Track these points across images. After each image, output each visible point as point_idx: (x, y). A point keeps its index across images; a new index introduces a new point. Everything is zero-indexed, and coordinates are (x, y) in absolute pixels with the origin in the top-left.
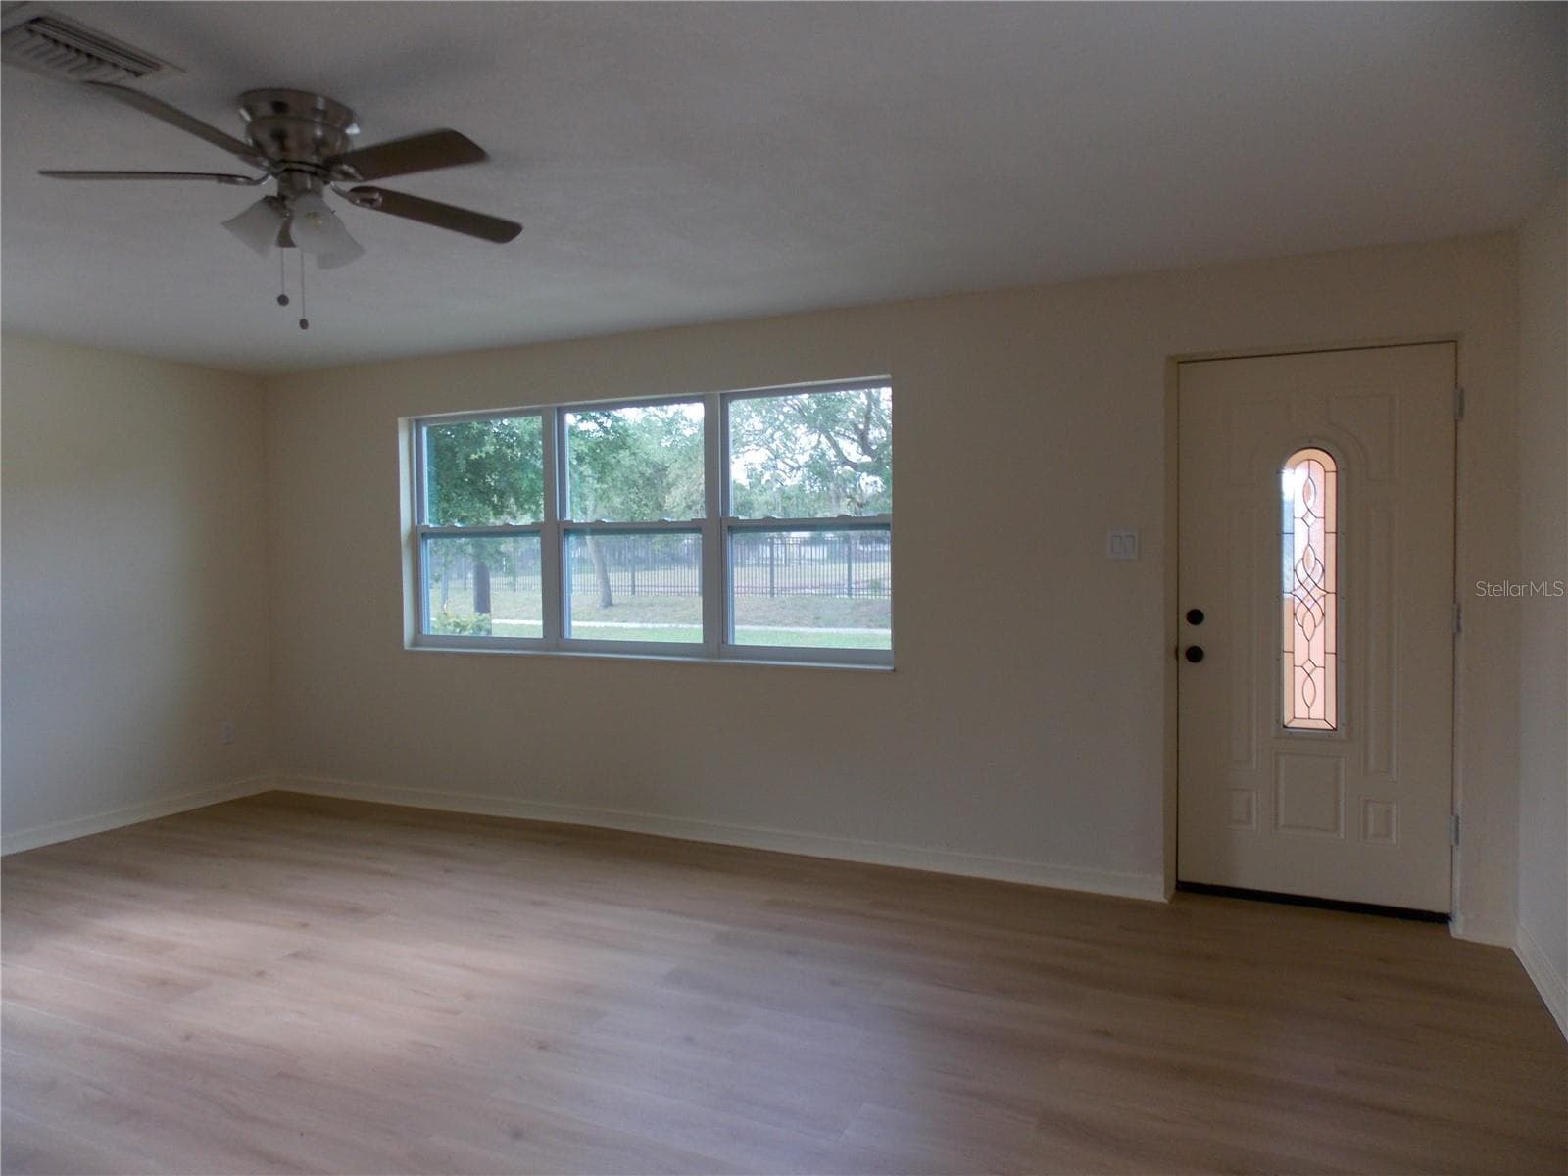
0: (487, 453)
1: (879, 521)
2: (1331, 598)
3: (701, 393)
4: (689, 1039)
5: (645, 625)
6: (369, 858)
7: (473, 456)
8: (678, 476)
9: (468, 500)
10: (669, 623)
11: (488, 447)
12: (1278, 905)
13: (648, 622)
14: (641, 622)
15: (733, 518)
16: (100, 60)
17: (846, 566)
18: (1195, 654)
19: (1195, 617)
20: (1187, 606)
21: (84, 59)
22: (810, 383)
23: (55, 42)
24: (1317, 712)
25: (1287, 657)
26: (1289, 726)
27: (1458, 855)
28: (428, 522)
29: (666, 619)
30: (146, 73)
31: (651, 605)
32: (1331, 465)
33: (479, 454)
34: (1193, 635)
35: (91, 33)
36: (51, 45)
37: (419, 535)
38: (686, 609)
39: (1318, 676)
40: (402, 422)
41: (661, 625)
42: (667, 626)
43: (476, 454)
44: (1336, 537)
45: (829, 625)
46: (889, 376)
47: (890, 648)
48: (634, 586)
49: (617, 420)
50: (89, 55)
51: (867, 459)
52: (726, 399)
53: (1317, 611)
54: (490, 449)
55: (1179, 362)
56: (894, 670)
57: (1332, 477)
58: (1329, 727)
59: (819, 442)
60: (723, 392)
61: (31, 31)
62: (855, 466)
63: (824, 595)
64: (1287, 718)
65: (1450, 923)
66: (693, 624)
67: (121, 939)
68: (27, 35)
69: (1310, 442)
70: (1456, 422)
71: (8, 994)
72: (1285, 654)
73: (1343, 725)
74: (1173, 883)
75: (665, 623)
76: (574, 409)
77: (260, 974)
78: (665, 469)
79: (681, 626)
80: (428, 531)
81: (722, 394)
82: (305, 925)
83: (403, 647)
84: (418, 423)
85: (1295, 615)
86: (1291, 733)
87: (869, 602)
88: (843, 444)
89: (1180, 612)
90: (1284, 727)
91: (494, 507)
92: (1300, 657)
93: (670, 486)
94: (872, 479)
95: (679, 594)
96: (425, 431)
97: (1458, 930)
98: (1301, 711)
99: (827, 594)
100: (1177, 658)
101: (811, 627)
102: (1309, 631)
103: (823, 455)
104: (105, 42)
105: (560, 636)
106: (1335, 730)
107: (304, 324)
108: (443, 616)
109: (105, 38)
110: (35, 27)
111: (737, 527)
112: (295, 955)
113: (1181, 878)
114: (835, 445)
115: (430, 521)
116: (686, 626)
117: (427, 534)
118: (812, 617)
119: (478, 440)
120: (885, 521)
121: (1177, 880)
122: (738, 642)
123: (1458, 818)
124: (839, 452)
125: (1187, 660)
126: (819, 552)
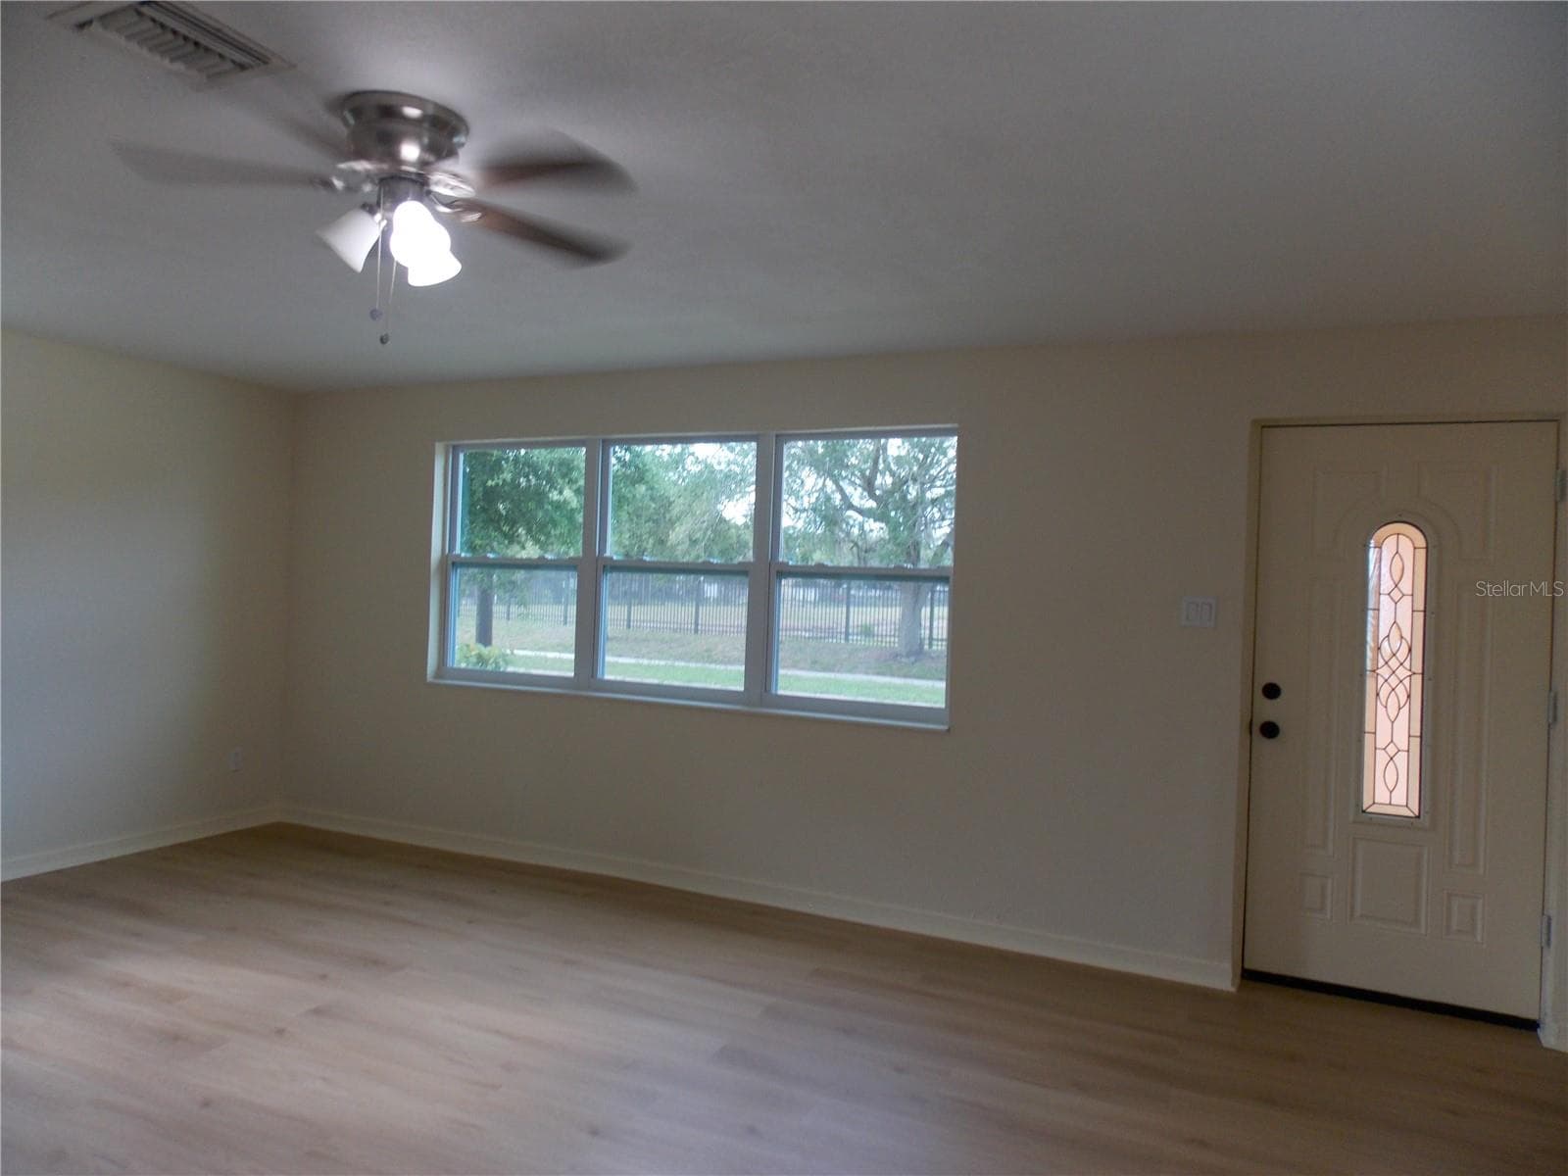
0: (504, 480)
1: (937, 574)
2: (1418, 679)
3: (755, 433)
4: (752, 1131)
5: (641, 661)
6: (387, 903)
7: (490, 483)
8: (682, 512)
9: (482, 528)
10: (665, 659)
11: (505, 475)
12: (1348, 1000)
13: (643, 657)
14: (638, 657)
15: (782, 563)
16: (207, 50)
17: (844, 609)
18: (1270, 730)
19: (1272, 691)
20: (1261, 682)
21: (190, 48)
22: (872, 428)
23: (162, 26)
24: (1399, 797)
25: (1368, 738)
26: (1369, 810)
27: (1550, 958)
28: (460, 551)
29: (661, 655)
30: (252, 67)
31: (644, 640)
32: (1421, 541)
33: (496, 481)
34: (1269, 710)
35: (204, 19)
36: (159, 31)
37: (450, 564)
38: (683, 645)
39: (1402, 758)
40: (439, 448)
41: (657, 662)
42: (662, 663)
43: (493, 480)
44: (1425, 616)
45: (825, 670)
46: (956, 425)
47: (943, 706)
48: (629, 620)
49: (638, 455)
50: (196, 44)
51: (871, 504)
52: (781, 439)
53: (1401, 692)
54: (508, 476)
55: (1263, 427)
56: (948, 730)
57: (1422, 554)
58: (1411, 815)
59: (824, 485)
60: (779, 432)
61: (140, 14)
62: (860, 511)
63: (817, 638)
64: (1366, 802)
65: (1538, 1030)
66: (689, 661)
67: (126, 984)
68: (136, 18)
69: (1400, 515)
70: (1556, 503)
71: (8, 1044)
72: (1367, 735)
73: (1427, 813)
74: (1239, 971)
75: (659, 659)
76: (621, 442)
77: (280, 1032)
78: (670, 503)
79: (677, 664)
80: (458, 560)
81: (777, 436)
82: (324, 977)
83: (426, 679)
84: (456, 449)
85: (1378, 695)
86: (1371, 819)
87: (866, 649)
88: (849, 489)
89: (1256, 685)
90: (1364, 812)
91: (505, 535)
92: (1382, 739)
93: (672, 523)
94: (879, 525)
95: (675, 631)
96: (461, 457)
97: (1549, 1037)
98: (1382, 796)
99: (821, 638)
100: (1251, 733)
101: (809, 670)
102: (1393, 713)
103: (828, 499)
104: (219, 30)
105: (592, 676)
106: (1418, 817)
107: (383, 340)
108: (465, 648)
109: (218, 26)
110: (145, 10)
111: (786, 572)
112: (317, 1012)
113: (1247, 966)
114: (841, 490)
115: (462, 549)
116: (682, 664)
117: (458, 564)
118: (809, 661)
119: (496, 468)
120: (944, 574)
121: (1243, 967)
122: (781, 692)
123: (1549, 919)
124: (845, 497)
125: (1260, 736)
126: (811, 594)
